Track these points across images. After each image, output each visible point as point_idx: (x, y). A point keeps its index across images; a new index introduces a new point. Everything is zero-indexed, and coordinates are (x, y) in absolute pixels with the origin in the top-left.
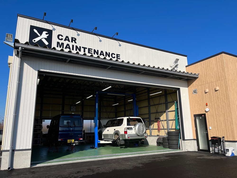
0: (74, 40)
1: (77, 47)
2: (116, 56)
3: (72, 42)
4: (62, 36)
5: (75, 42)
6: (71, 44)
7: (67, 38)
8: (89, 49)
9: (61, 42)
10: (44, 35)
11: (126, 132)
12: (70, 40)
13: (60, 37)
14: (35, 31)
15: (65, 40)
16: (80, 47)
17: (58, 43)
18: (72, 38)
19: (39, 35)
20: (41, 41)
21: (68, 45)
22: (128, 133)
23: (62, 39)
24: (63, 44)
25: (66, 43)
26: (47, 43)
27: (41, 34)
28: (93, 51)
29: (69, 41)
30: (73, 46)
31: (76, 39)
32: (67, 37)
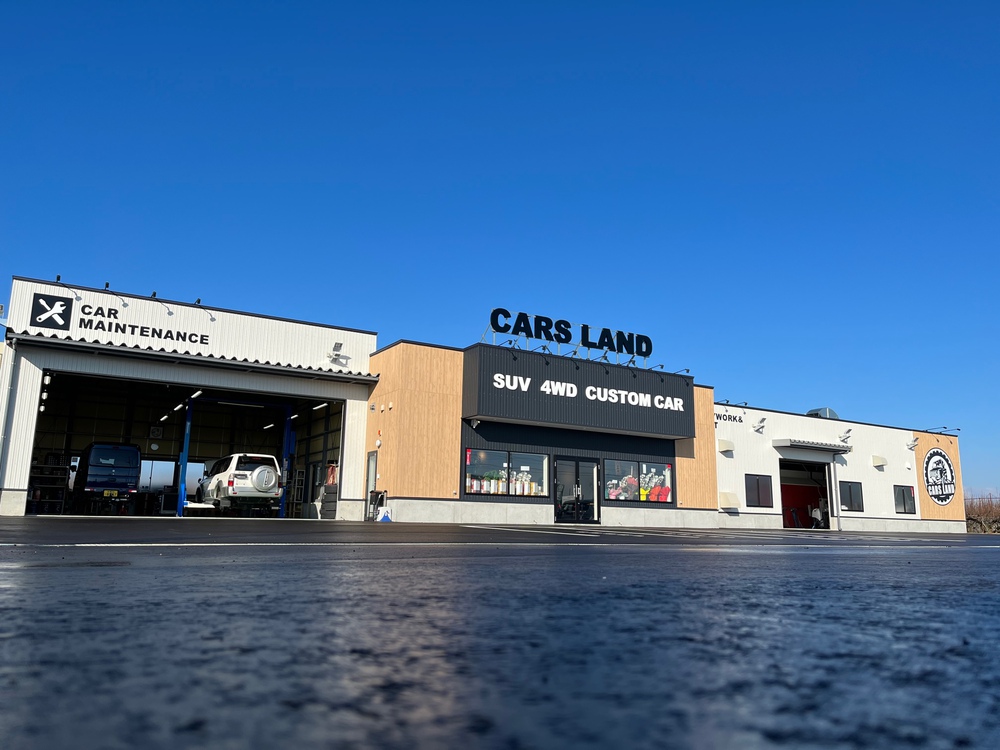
0: (113, 313)
1: (118, 326)
2: (199, 339)
3: (109, 316)
4: (90, 308)
5: (116, 317)
6: (106, 321)
7: (100, 311)
8: (142, 328)
9: (87, 318)
10: (58, 308)
11: (231, 483)
12: (106, 314)
13: (87, 310)
14: (42, 302)
15: (96, 315)
16: (125, 326)
17: (82, 320)
18: (110, 310)
19: (48, 308)
20: (50, 319)
21: (101, 322)
22: (235, 485)
23: (90, 313)
24: (91, 321)
25: (96, 319)
26: (61, 322)
27: (51, 307)
28: (150, 331)
29: (103, 316)
30: (110, 324)
31: (116, 312)
32: (100, 309)
